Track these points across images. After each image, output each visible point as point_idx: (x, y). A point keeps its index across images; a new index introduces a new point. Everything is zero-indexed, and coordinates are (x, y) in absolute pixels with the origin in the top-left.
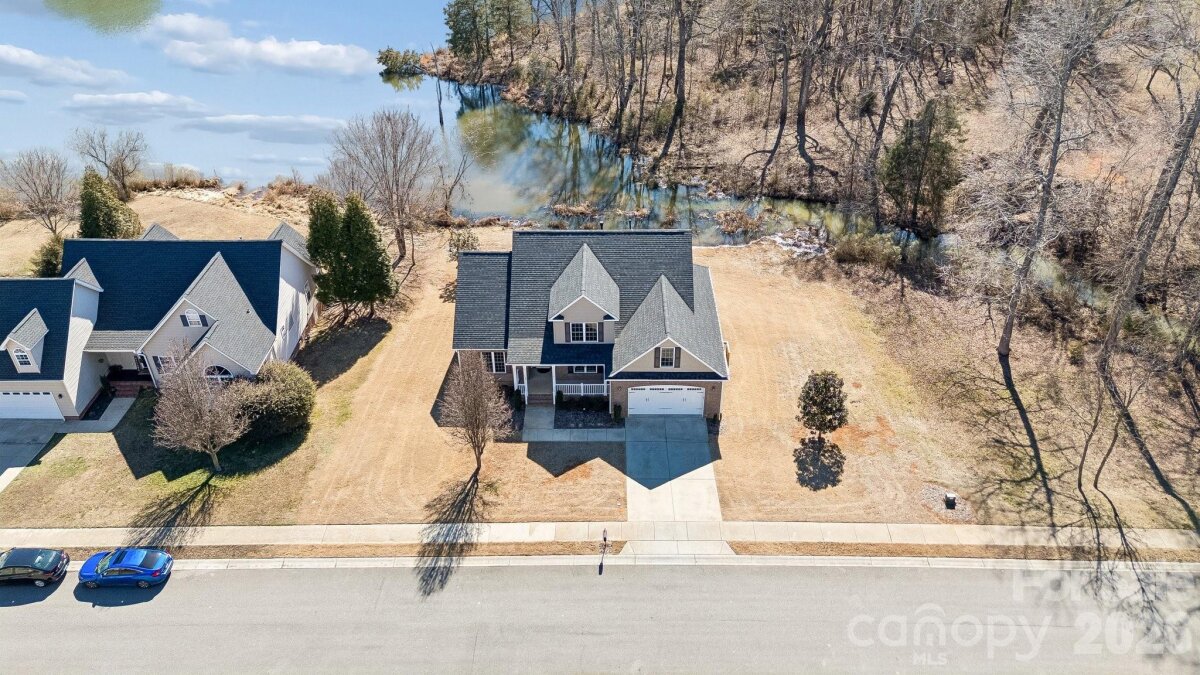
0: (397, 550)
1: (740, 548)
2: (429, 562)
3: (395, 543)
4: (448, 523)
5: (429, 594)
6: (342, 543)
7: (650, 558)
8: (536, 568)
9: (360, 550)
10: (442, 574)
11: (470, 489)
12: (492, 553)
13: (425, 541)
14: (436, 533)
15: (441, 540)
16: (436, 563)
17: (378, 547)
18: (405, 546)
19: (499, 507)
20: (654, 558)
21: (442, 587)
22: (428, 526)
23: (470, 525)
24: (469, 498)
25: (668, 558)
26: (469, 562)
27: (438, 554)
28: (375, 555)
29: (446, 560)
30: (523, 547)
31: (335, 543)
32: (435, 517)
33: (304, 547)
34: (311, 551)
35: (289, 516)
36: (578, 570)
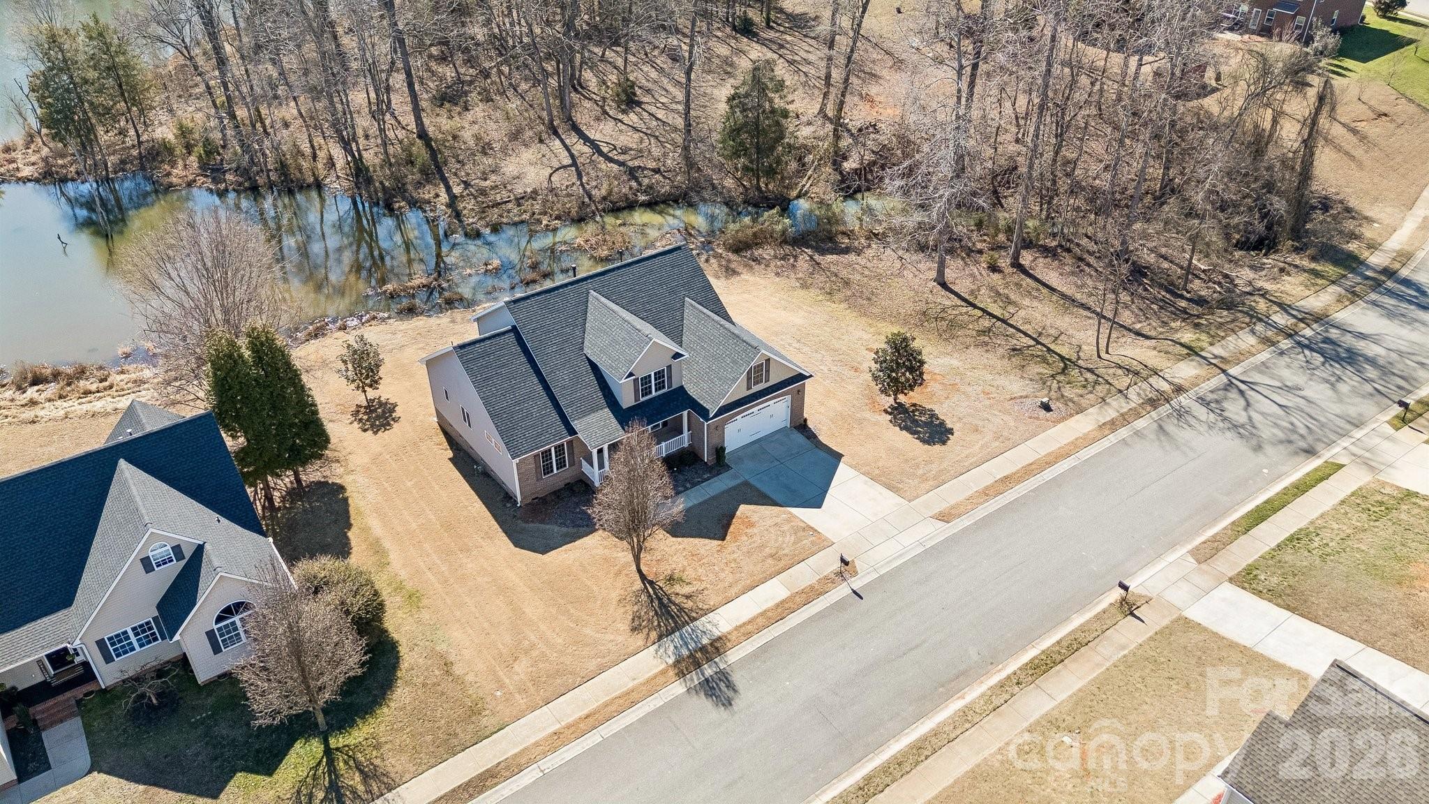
0: (651, 687)
1: (945, 517)
2: (695, 678)
3: (641, 680)
4: (673, 632)
5: (731, 704)
6: (586, 712)
7: (888, 563)
8: (802, 625)
9: (613, 708)
10: (720, 680)
11: (655, 593)
12: (748, 635)
13: (671, 661)
14: (672, 648)
15: (685, 652)
16: (703, 674)
17: (628, 693)
18: (655, 677)
19: (706, 592)
20: (891, 561)
21: (735, 691)
22: (656, 646)
23: (697, 623)
24: (665, 601)
25: (901, 555)
26: (733, 656)
27: (698, 665)
28: (633, 704)
29: (710, 667)
30: (770, 614)
31: (576, 716)
32: (654, 635)
33: (545, 739)
34: (558, 739)
35: (487, 721)
36: (839, 606)
